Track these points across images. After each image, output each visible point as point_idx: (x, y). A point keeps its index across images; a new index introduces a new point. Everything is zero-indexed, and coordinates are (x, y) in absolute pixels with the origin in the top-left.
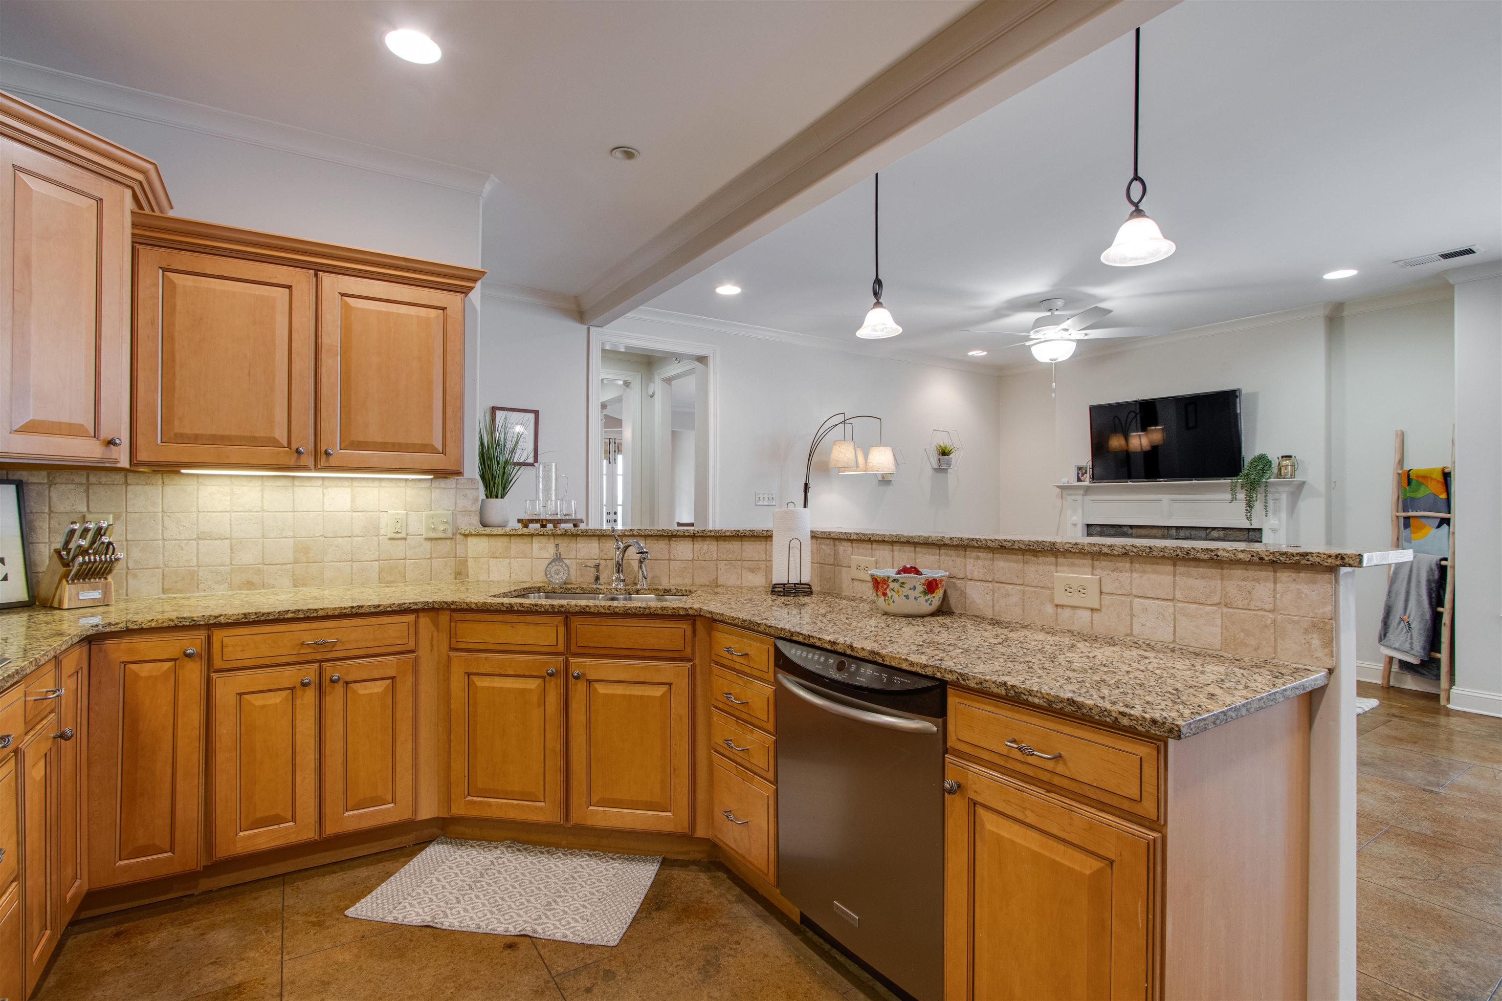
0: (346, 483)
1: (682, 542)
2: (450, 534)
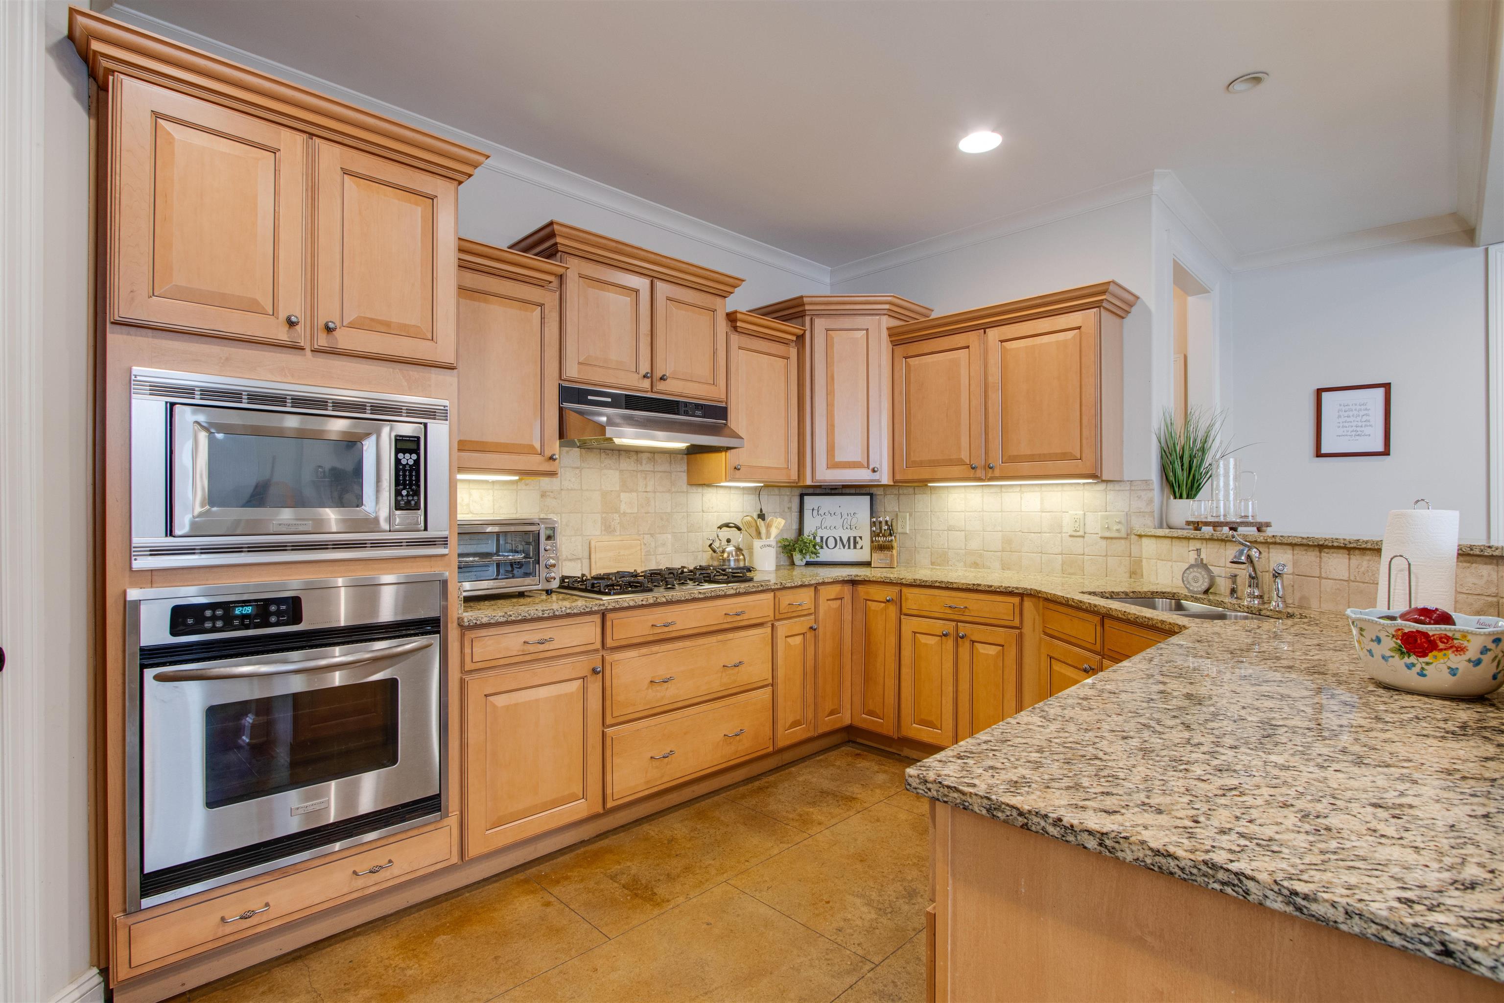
0: (1037, 489)
1: (1335, 555)
2: (1123, 534)
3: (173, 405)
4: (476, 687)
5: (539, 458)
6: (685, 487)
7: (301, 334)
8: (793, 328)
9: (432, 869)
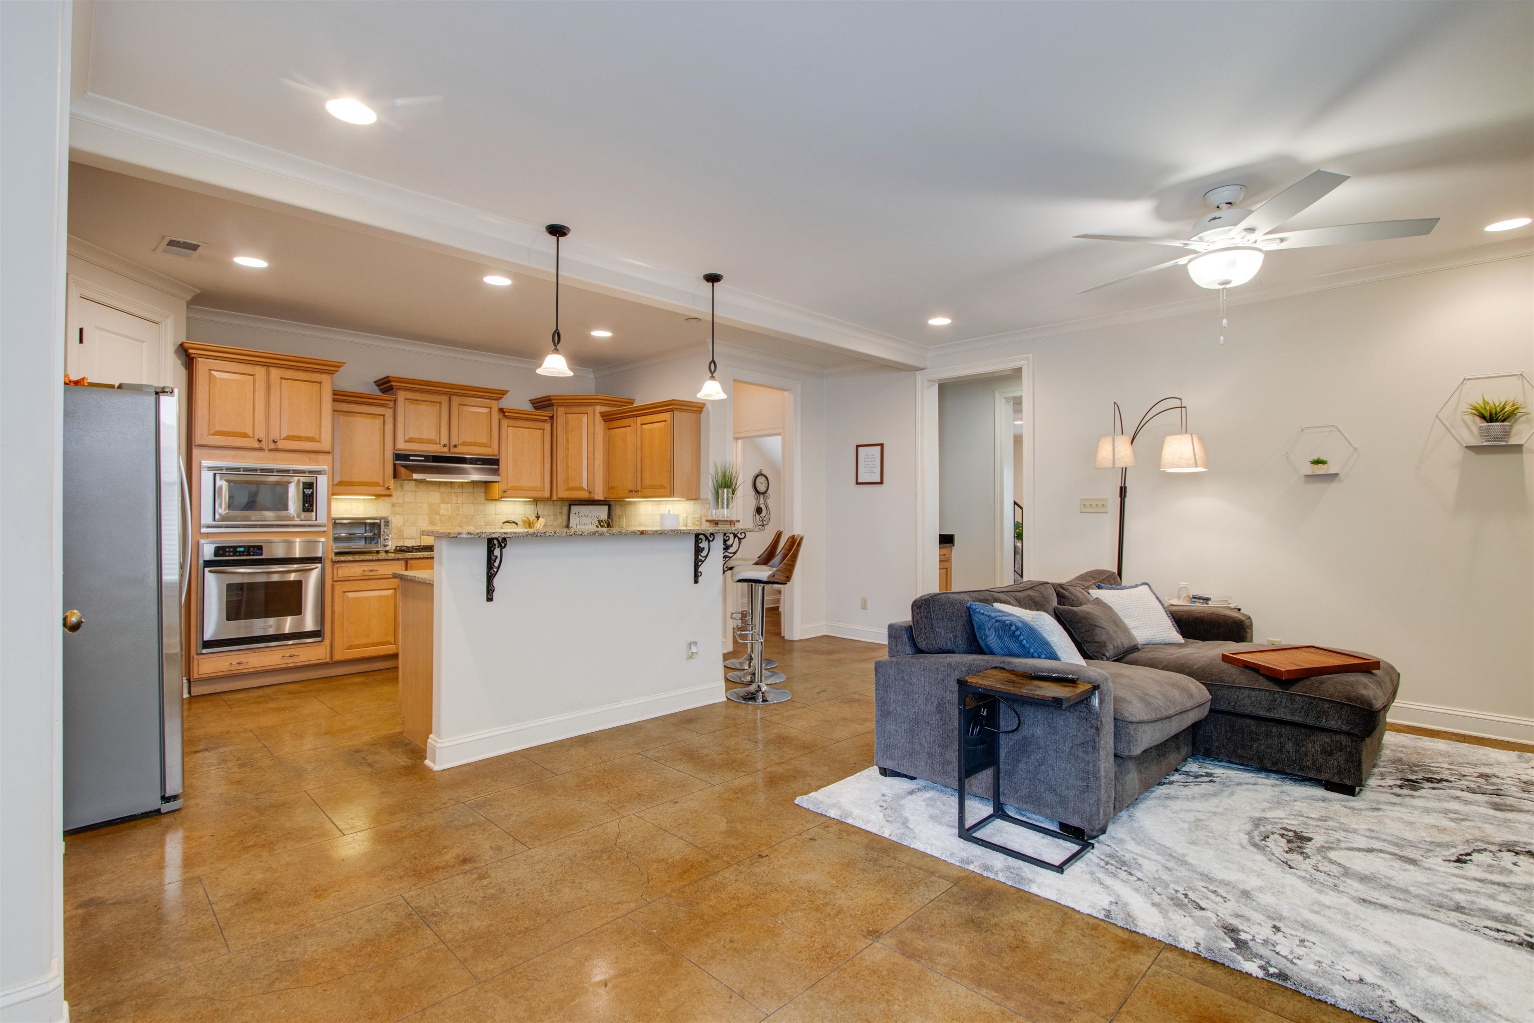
3: (215, 474)
4: (339, 588)
5: (381, 488)
6: (483, 501)
7: (264, 445)
8: (546, 413)
9: (318, 662)
